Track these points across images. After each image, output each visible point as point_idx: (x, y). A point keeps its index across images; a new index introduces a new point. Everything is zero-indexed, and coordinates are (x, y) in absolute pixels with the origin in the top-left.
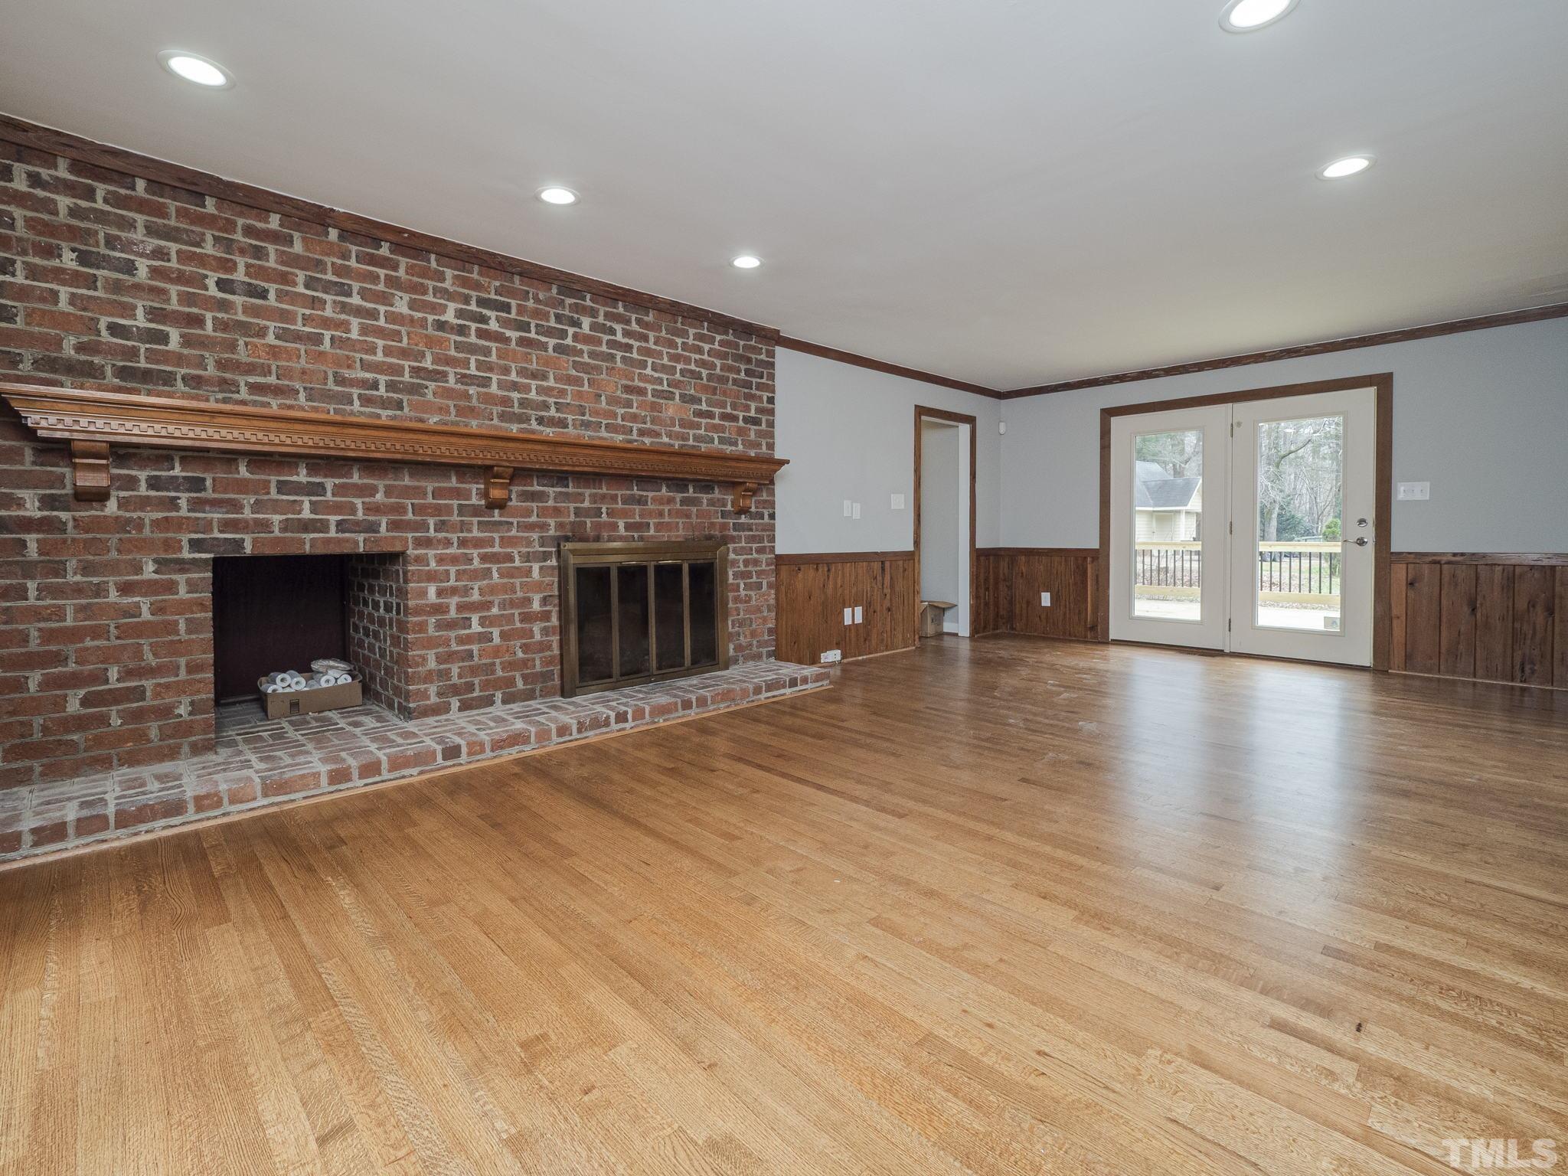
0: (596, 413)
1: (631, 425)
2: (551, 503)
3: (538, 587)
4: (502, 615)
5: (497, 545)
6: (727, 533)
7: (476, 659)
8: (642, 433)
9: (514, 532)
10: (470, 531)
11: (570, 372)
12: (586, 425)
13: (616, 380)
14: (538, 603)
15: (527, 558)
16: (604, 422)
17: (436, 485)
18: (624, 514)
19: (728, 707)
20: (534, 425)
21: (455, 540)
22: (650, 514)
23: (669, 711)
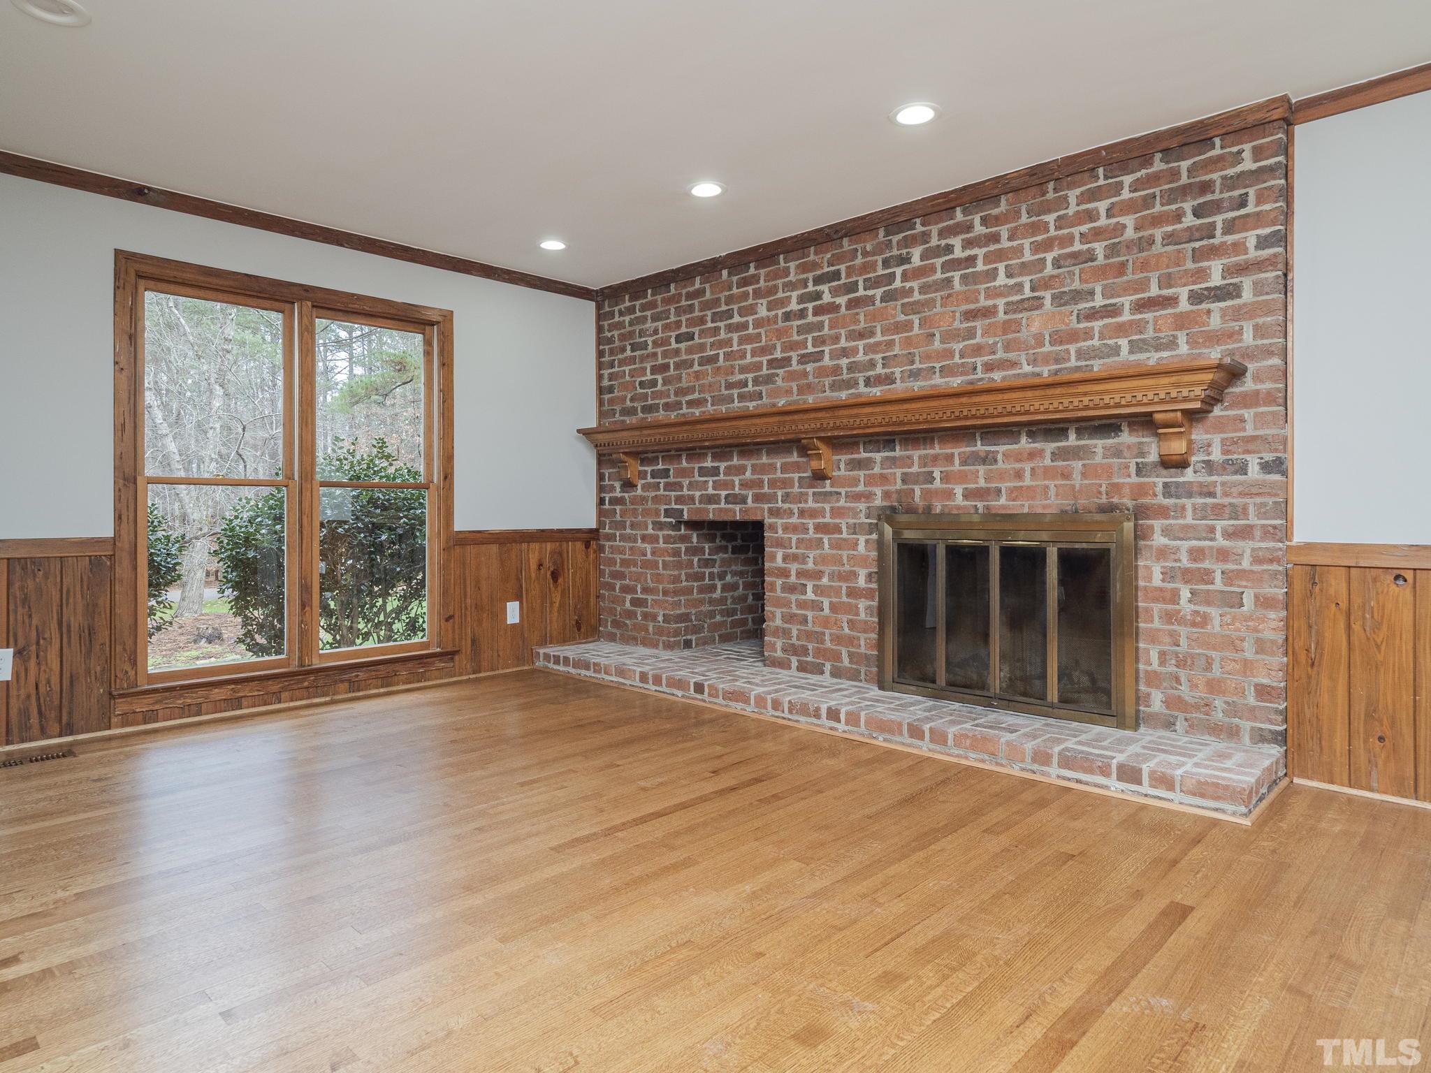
0: (927, 357)
1: (973, 360)
2: (877, 470)
3: (863, 561)
4: (831, 586)
5: (828, 515)
7: (810, 625)
8: (989, 367)
9: (842, 503)
10: (806, 502)
11: (898, 319)
12: (915, 375)
13: (953, 309)
14: (864, 578)
15: (854, 529)
16: (938, 365)
17: (784, 460)
18: (962, 477)
20: (862, 388)
21: (796, 511)
22: (1002, 476)
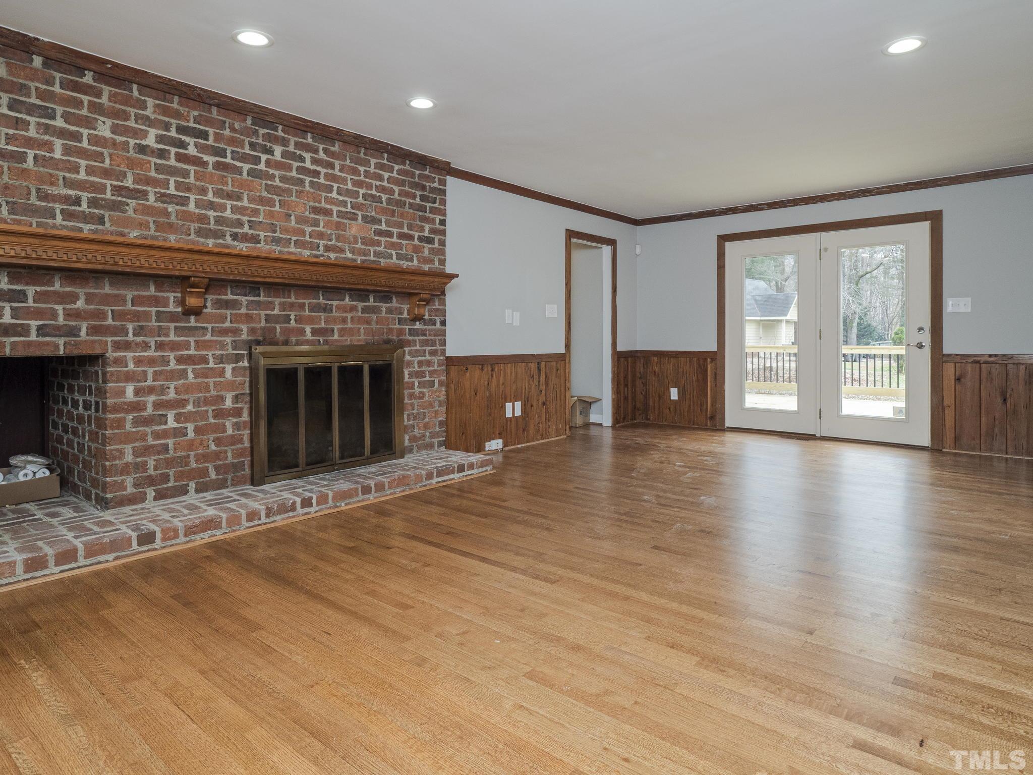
0: (285, 230)
1: (318, 241)
2: (243, 310)
3: (231, 386)
4: (196, 412)
5: (193, 347)
6: (403, 337)
7: (171, 452)
8: (327, 249)
9: (208, 337)
10: (167, 335)
11: (262, 194)
12: (277, 241)
13: (305, 202)
14: (231, 400)
15: (221, 360)
16: (294, 239)
17: (136, 293)
18: (311, 321)
19: (403, 491)
20: (229, 240)
21: (153, 344)
22: (335, 320)
23: (351, 496)
